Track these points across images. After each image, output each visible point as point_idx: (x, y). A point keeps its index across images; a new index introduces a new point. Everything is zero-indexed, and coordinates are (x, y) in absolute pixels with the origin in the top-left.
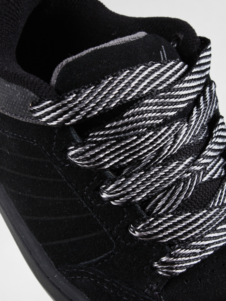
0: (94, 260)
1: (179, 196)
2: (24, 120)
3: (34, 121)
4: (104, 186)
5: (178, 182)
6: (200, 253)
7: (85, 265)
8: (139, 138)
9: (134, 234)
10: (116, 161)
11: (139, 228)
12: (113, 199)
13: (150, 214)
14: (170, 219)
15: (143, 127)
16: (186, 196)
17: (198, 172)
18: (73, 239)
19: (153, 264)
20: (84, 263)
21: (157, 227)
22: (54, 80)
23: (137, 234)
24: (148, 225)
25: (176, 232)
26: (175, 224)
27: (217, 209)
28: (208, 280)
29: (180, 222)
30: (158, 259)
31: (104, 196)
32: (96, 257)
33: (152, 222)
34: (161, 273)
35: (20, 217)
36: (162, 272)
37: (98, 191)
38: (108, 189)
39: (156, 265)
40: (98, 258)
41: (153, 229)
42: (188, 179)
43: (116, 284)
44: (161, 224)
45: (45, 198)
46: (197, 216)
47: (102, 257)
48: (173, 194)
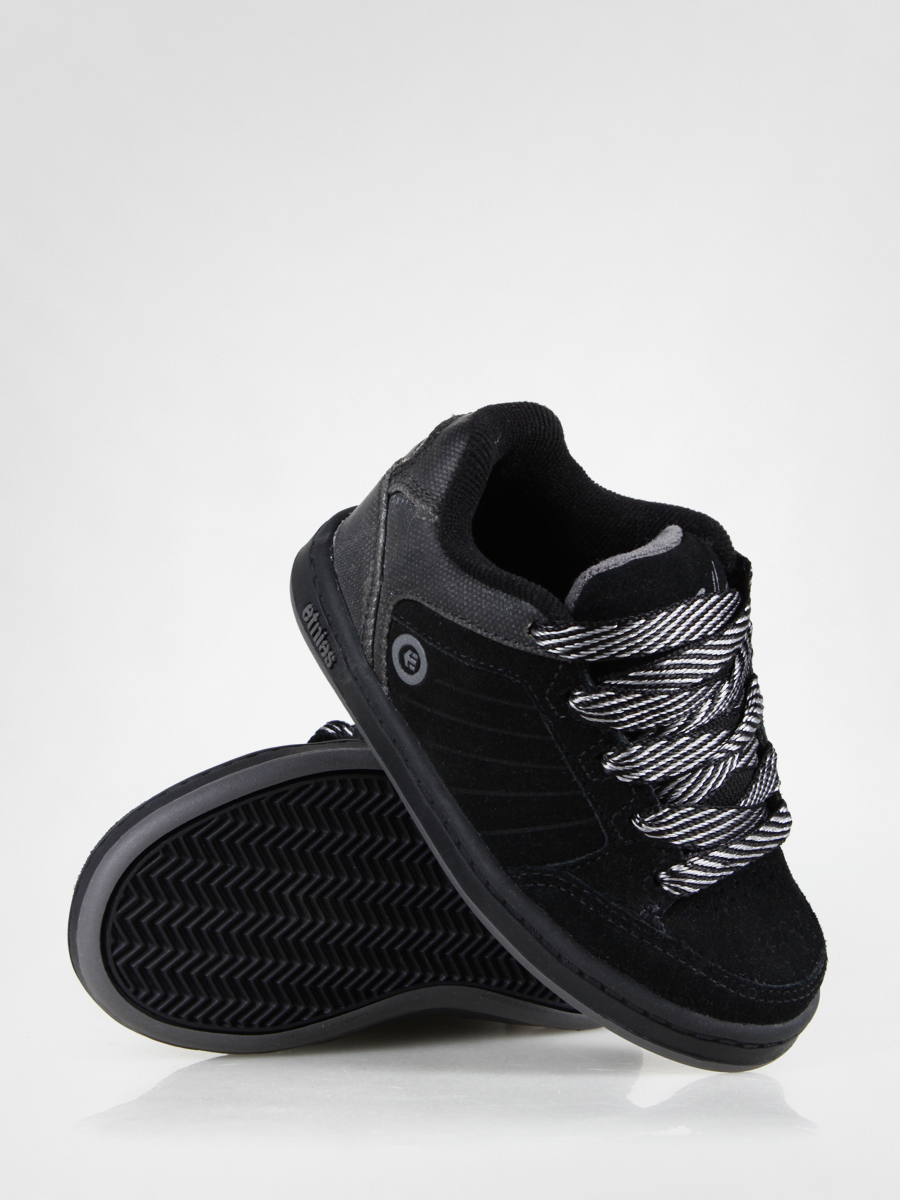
0: (570, 862)
1: (706, 784)
2: (511, 645)
3: (528, 648)
4: (610, 753)
5: (706, 765)
6: (720, 870)
7: (555, 867)
8: (670, 697)
9: (640, 828)
10: (635, 724)
11: (647, 820)
12: (621, 773)
13: (665, 802)
14: (689, 814)
15: (675, 685)
16: (714, 786)
17: (732, 753)
18: (539, 828)
19: (658, 873)
20: (553, 865)
21: (670, 822)
22: (574, 593)
23: (644, 828)
24: (661, 817)
25: (694, 832)
26: (695, 822)
27: (748, 810)
28: (726, 910)
29: (701, 820)
30: (667, 868)
31: (608, 766)
32: (575, 857)
33: (666, 814)
34: (666, 888)
35: (447, 789)
36: (669, 886)
37: (601, 759)
38: (616, 759)
39: (662, 876)
40: (578, 859)
41: (665, 824)
42: (719, 761)
43: (600, 898)
44: (677, 819)
45: (505, 762)
46: (724, 814)
47: (584, 857)
48: (699, 779)
